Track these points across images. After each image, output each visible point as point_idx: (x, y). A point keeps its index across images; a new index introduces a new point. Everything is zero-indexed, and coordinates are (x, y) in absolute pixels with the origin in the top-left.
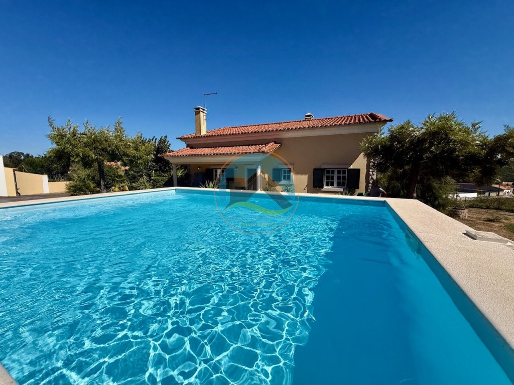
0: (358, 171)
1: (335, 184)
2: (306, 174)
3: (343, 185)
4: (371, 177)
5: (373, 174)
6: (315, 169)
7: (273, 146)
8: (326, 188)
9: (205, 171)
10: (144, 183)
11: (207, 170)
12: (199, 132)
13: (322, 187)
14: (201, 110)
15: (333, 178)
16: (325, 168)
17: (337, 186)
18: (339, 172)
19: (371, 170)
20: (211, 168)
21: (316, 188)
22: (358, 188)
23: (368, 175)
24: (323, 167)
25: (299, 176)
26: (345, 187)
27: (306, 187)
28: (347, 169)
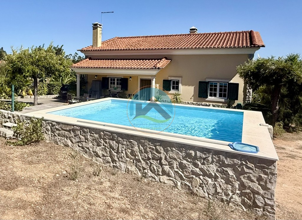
0: (237, 85)
1: (218, 95)
2: (193, 86)
3: (225, 96)
4: (247, 91)
6: (200, 82)
7: (165, 62)
8: (210, 98)
9: (101, 79)
10: (44, 88)
11: (103, 78)
12: (96, 44)
13: (207, 97)
14: (98, 25)
15: (215, 90)
16: (209, 82)
17: (219, 96)
18: (221, 85)
19: (248, 85)
20: (107, 77)
21: (201, 98)
22: (237, 99)
23: (245, 89)
24: (207, 80)
25: (187, 87)
26: (226, 98)
27: (192, 97)
28: (227, 83)
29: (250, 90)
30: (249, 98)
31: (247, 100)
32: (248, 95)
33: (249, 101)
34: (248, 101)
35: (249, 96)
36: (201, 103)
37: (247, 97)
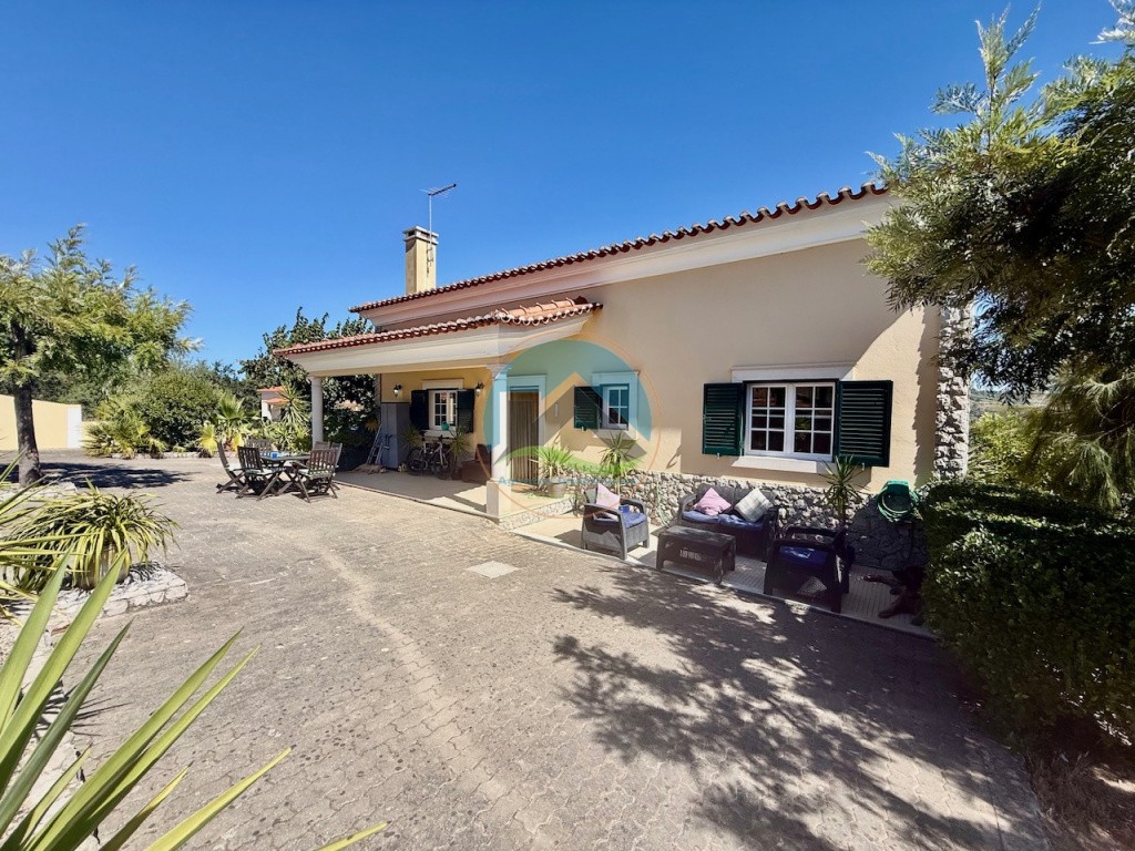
0: (882, 391)
1: (789, 443)
3: (822, 446)
4: (943, 417)
5: (955, 403)
6: (708, 387)
8: (751, 457)
9: (410, 399)
11: (414, 395)
13: (738, 452)
14: (418, 234)
15: (778, 420)
16: (746, 383)
17: (796, 450)
18: (803, 398)
19: (943, 387)
20: (424, 388)
21: (713, 456)
22: (885, 462)
23: (928, 410)
24: (739, 377)
26: (828, 457)
27: (677, 455)
28: (833, 385)
29: (956, 414)
30: (952, 454)
31: (941, 467)
32: (947, 438)
33: (951, 469)
34: (948, 474)
35: (950, 444)
36: (714, 479)
37: (941, 448)
